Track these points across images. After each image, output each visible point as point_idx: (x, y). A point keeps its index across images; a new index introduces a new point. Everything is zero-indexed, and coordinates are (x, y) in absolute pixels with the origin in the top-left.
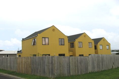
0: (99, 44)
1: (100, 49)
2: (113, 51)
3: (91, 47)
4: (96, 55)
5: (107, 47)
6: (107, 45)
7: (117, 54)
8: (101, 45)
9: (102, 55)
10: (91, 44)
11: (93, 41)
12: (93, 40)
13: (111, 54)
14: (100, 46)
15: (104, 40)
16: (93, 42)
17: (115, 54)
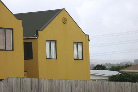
0: (43, 35)
1: (48, 57)
2: (99, 67)
3: (9, 47)
4: (28, 80)
5: (76, 50)
6: (76, 43)
7: (112, 79)
8: (50, 41)
9: (51, 80)
10: (8, 33)
11: (20, 21)
12: (19, 16)
13: (92, 78)
14: (48, 44)
15: (65, 21)
16: (18, 26)
17: (106, 80)
